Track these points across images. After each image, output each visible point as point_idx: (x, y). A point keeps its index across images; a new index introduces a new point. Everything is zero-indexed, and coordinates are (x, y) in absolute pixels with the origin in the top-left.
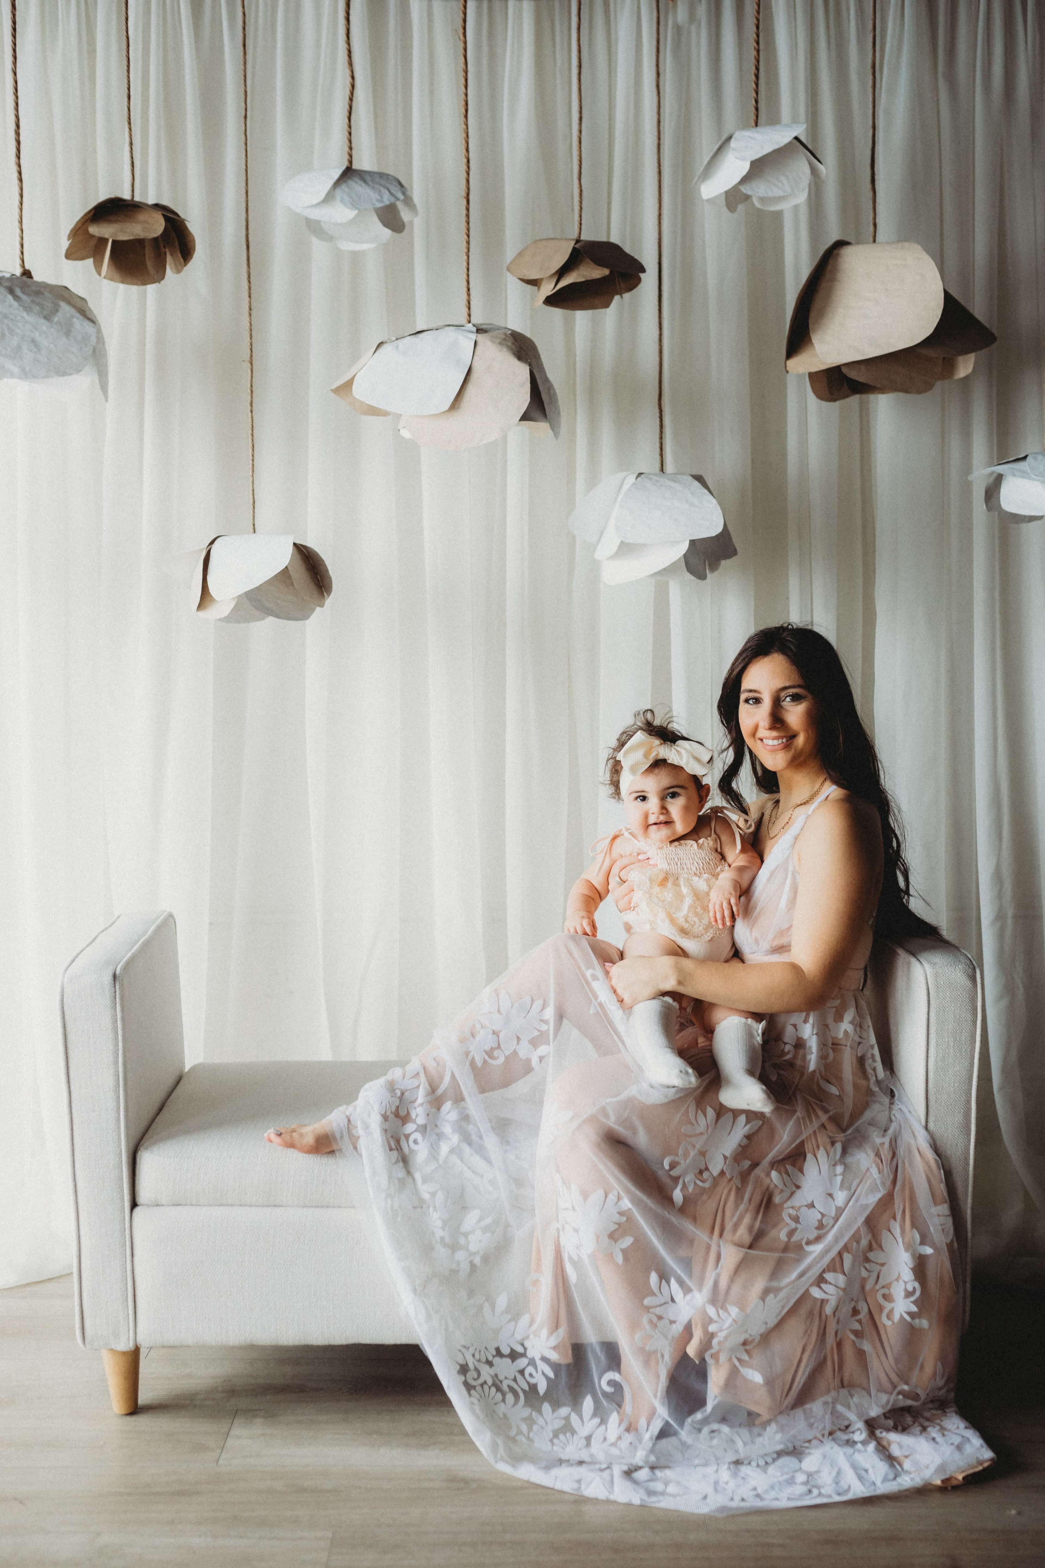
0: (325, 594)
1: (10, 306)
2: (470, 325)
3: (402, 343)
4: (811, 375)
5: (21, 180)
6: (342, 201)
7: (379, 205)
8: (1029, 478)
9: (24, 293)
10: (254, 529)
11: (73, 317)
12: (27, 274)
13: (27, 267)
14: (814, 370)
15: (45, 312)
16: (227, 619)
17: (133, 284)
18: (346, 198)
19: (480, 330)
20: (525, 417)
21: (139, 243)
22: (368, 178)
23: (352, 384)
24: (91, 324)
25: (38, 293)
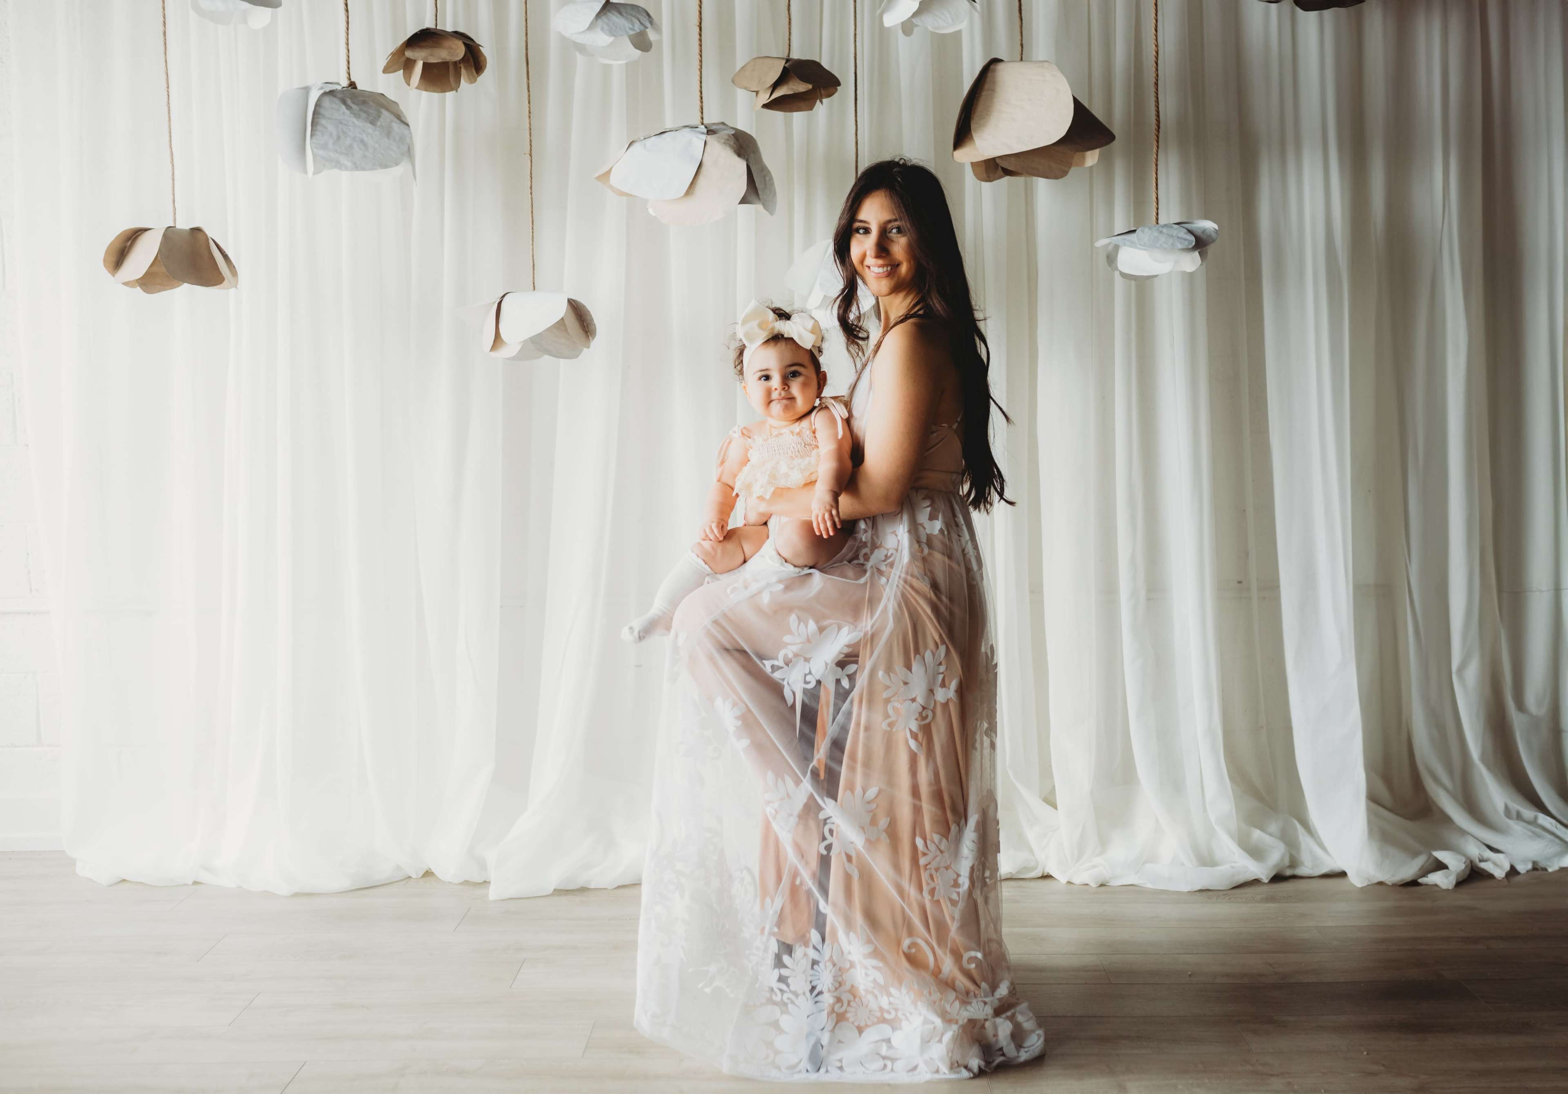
0: (590, 338)
1: (344, 113)
2: (703, 126)
3: (649, 142)
4: (972, 164)
5: (347, 11)
6: (602, 29)
7: (632, 33)
8: (1136, 248)
9: (354, 103)
10: (534, 286)
11: (392, 121)
12: (353, 85)
13: (353, 80)
14: (975, 160)
15: (371, 118)
16: (513, 359)
17: (434, 91)
18: (606, 27)
19: (710, 132)
20: (744, 201)
21: (444, 65)
22: (623, 11)
23: (610, 174)
24: (405, 126)
25: (364, 102)
